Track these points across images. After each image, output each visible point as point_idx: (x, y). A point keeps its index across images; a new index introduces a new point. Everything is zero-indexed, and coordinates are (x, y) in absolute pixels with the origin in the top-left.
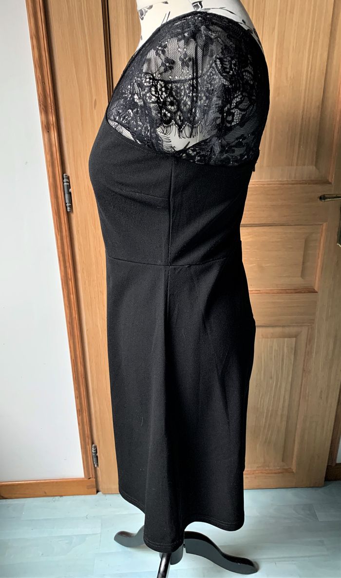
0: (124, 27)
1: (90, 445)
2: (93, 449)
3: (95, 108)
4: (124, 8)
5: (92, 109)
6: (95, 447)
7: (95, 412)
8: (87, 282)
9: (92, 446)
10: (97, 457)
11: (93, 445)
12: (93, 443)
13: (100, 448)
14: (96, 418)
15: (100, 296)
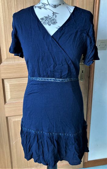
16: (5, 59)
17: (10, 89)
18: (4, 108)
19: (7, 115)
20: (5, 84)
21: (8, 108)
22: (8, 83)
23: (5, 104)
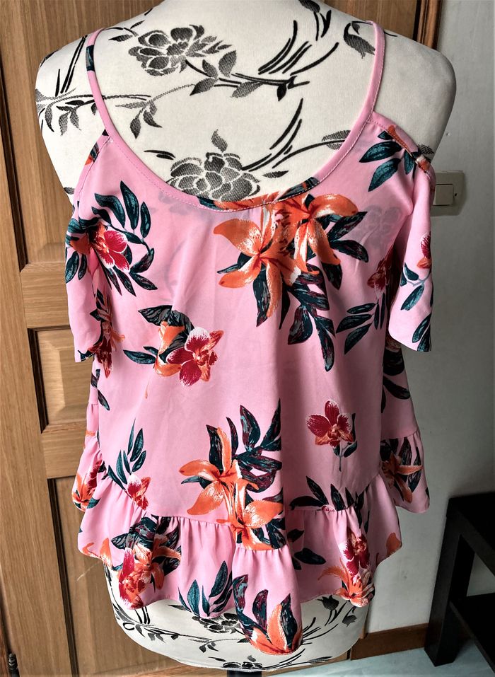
0: (22, 35)
1: (5, 656)
2: (10, 661)
4: (18, 6)
6: (14, 658)
7: (11, 605)
9: (8, 657)
10: (18, 670)
11: (10, 655)
12: (9, 651)
13: (20, 658)
14: (12, 615)
15: (6, 434)
16: (42, 245)
17: (63, 368)
18: (40, 446)
19: (51, 474)
20: (41, 349)
21: (55, 444)
22: (54, 345)
23: (45, 431)
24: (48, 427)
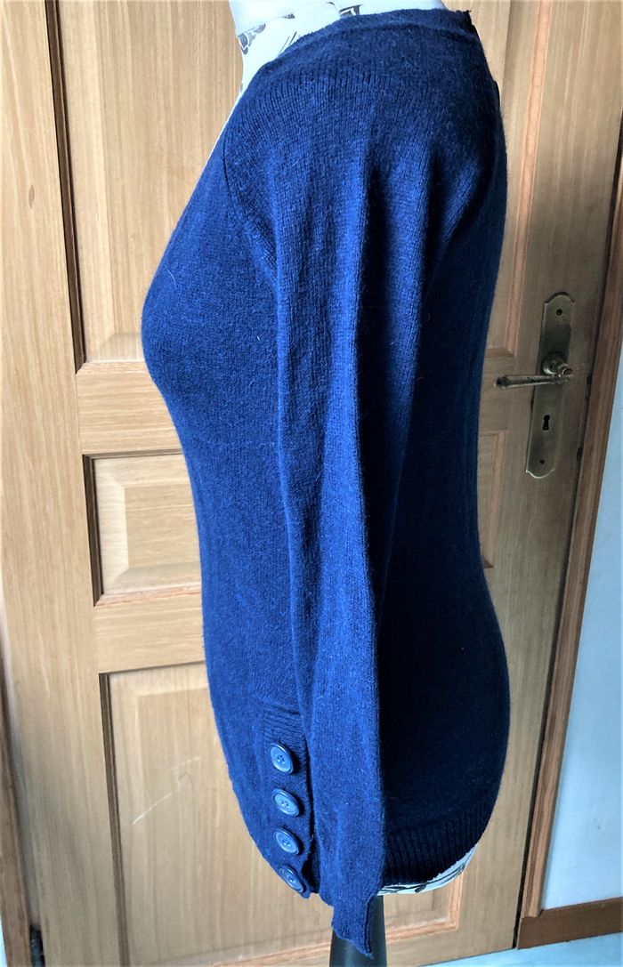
0: (94, 40)
1: (27, 935)
2: (33, 940)
3: (31, 204)
5: (25, 206)
8: (15, 577)
13: (48, 938)
15: (45, 607)
16: (107, 337)
17: (128, 512)
18: (91, 625)
19: (103, 666)
20: (99, 485)
21: (112, 622)
22: (118, 479)
23: (98, 603)
24: (103, 598)
